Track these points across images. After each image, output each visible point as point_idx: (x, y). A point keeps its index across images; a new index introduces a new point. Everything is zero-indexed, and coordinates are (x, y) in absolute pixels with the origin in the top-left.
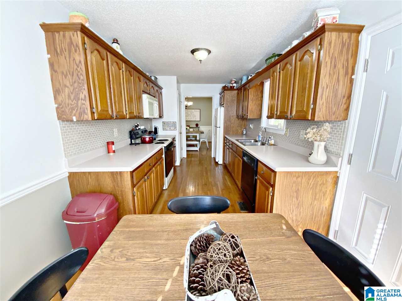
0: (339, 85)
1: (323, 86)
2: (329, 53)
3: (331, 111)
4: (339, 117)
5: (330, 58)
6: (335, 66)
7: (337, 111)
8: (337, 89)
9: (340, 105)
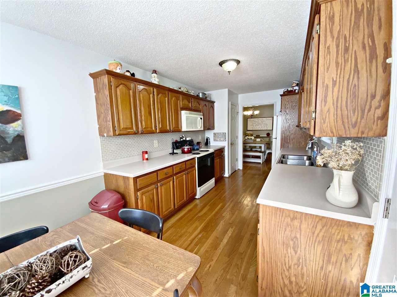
0: (358, 78)
1: (325, 85)
2: (331, 32)
3: (348, 122)
4: (366, 131)
5: (335, 40)
6: (346, 50)
7: (361, 122)
8: (355, 86)
9: (366, 111)
